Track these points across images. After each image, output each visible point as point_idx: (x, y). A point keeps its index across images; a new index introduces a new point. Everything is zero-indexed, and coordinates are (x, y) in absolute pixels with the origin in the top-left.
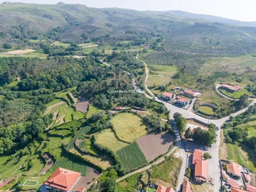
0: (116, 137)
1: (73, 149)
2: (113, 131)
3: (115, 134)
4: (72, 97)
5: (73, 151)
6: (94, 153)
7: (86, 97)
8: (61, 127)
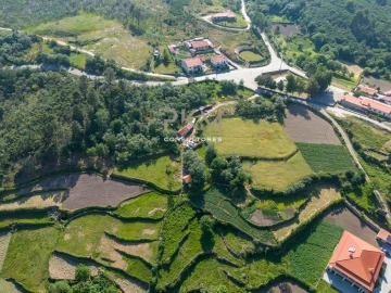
0: (276, 160)
1: (275, 233)
2: (254, 160)
3: (265, 159)
4: (15, 206)
5: (282, 235)
6: (302, 202)
7: (54, 174)
8: (169, 251)
